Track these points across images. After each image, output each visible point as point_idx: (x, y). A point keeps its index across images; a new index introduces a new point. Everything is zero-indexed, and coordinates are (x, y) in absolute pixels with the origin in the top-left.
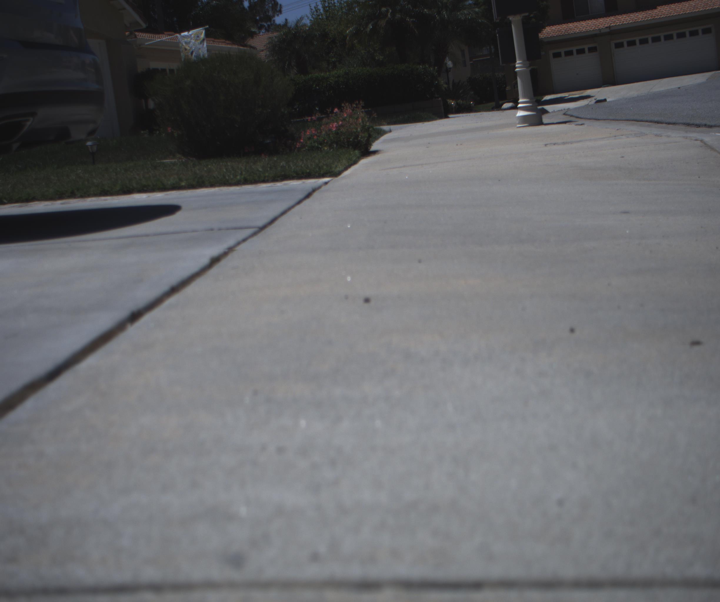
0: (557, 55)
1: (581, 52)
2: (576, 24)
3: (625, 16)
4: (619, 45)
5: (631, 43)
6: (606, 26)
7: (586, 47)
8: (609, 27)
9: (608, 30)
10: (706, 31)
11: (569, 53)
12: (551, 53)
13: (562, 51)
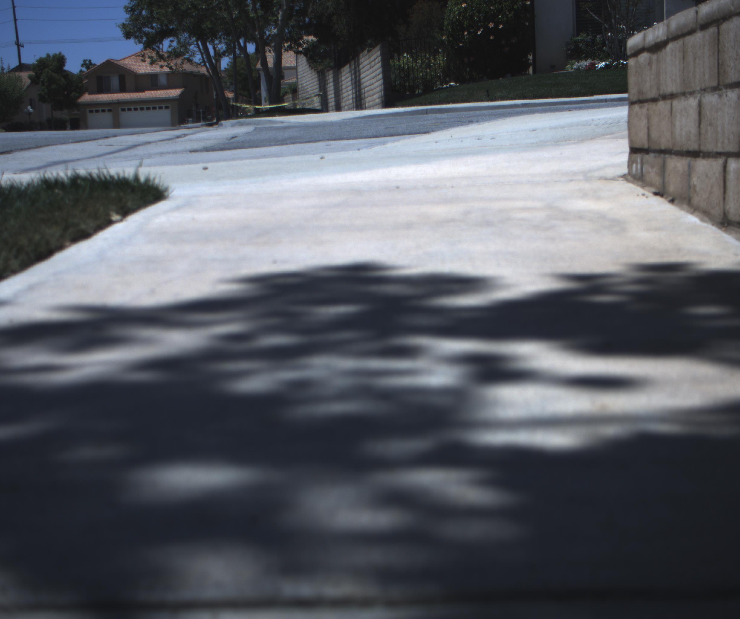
0: (91, 112)
1: (103, 111)
2: (103, 95)
3: (128, 94)
4: (123, 110)
5: (129, 110)
6: (116, 99)
7: (106, 109)
8: (118, 100)
9: (117, 101)
10: (167, 108)
11: (97, 111)
12: (88, 110)
13: (94, 109)
